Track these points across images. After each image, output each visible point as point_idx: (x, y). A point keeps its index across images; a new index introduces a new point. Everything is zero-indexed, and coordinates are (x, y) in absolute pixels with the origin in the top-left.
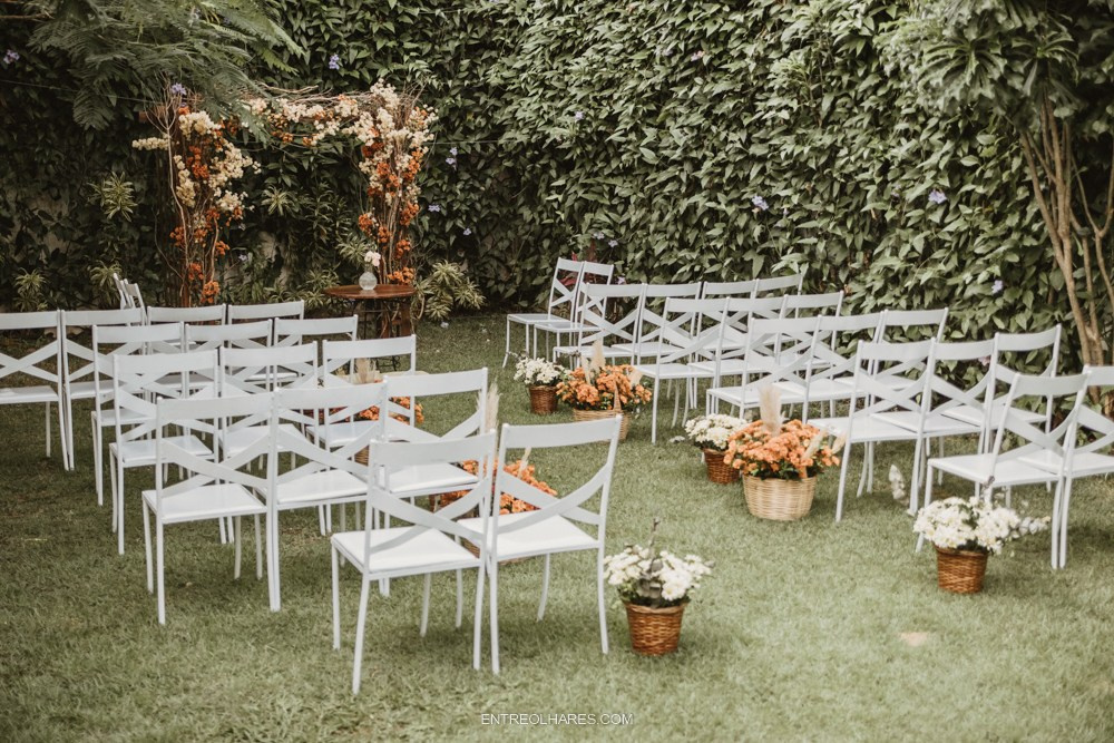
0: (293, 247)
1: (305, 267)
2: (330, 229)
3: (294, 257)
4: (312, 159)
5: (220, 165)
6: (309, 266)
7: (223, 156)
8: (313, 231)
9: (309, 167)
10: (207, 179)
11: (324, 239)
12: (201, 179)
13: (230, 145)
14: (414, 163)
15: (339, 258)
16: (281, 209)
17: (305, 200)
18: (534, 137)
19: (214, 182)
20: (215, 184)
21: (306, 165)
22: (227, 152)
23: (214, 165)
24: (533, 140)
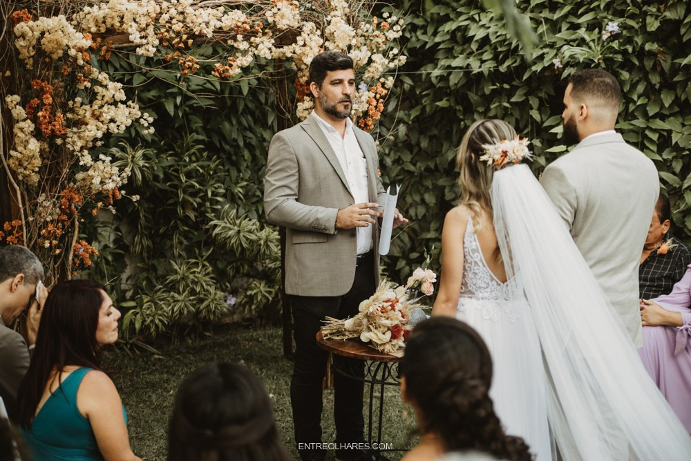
0: (146, 228)
1: (164, 256)
2: (198, 200)
3: (146, 242)
4: (179, 100)
5: (86, 112)
6: (168, 254)
7: (92, 96)
8: (176, 204)
9: (176, 113)
10: (64, 137)
11: (192, 215)
12: (54, 135)
13: (103, 77)
14: (374, 103)
15: (210, 241)
16: (139, 175)
17: (168, 160)
18: (507, 63)
19: (75, 142)
20: (79, 144)
21: (170, 109)
22: (98, 89)
23: (72, 111)
24: (503, 68)
